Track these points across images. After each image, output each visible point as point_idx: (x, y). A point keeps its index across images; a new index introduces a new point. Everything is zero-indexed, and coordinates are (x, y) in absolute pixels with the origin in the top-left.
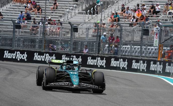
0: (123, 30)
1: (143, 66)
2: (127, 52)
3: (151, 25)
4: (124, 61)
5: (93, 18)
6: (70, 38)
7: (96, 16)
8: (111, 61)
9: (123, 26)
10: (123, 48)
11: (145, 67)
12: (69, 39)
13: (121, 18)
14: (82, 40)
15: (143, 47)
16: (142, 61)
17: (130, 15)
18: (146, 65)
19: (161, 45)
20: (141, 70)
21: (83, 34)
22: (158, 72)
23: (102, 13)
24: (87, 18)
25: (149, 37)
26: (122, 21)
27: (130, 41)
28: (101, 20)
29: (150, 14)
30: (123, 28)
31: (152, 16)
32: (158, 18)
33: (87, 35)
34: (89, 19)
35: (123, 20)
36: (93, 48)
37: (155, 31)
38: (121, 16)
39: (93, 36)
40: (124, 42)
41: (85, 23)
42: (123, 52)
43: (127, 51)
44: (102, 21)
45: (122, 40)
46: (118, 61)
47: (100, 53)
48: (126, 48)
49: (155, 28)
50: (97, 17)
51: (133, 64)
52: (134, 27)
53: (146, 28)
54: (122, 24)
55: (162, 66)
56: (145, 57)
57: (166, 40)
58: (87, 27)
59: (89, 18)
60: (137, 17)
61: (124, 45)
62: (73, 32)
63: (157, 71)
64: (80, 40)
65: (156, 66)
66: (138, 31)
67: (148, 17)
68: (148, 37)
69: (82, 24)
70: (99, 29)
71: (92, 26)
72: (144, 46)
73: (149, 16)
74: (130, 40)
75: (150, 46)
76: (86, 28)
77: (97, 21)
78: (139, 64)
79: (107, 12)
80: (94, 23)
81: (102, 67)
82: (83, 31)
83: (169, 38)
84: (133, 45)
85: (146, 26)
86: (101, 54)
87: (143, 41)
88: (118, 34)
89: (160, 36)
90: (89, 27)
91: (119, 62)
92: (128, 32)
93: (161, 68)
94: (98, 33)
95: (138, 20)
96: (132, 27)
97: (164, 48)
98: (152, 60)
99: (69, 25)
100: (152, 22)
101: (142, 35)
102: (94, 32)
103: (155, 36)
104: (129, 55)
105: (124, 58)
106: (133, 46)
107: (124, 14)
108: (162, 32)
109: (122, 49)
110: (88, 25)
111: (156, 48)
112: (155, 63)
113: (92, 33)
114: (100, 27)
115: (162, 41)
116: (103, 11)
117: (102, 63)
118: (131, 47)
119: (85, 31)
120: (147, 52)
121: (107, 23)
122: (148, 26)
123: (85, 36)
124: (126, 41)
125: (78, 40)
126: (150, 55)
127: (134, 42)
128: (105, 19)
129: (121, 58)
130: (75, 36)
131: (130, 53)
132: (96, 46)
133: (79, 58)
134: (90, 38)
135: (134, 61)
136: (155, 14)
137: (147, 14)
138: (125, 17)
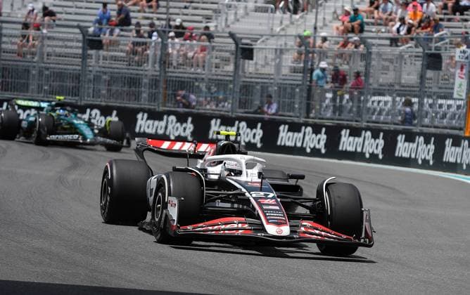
0: (373, 56)
1: (425, 151)
2: (384, 113)
3: (447, 43)
4: (375, 136)
5: (292, 23)
6: (231, 74)
7: (301, 17)
8: (340, 136)
9: (374, 45)
10: (373, 102)
11: (431, 153)
12: (231, 78)
13: (368, 24)
14: (265, 81)
15: (426, 100)
16: (422, 139)
17: (394, 15)
18: (432, 147)
20: (420, 162)
21: (267, 64)
22: (465, 167)
23: (317, 9)
24: (279, 22)
25: (441, 73)
26: (371, 32)
27: (392, 85)
28: (315, 28)
29: (445, 14)
30: (374, 49)
31: (449, 20)
32: (465, 23)
33: (278, 67)
34: (283, 26)
35: (374, 30)
36: (294, 103)
37: (457, 59)
38: (367, 18)
39: (294, 70)
40: (375, 86)
41: (273, 36)
42: (373, 114)
43: (384, 110)
44: (319, 30)
45: (371, 81)
46: (359, 136)
47: (312, 115)
48: (379, 102)
49: (458, 50)
50: (302, 20)
52: (401, 48)
53: (433, 51)
54: (369, 40)
56: (431, 127)
58: (279, 47)
59: (284, 22)
60: (411, 21)
61: (374, 94)
62: (242, 60)
63: (461, 165)
64: (259, 80)
65: (459, 150)
66: (413, 59)
67: (441, 23)
68: (439, 74)
69: (264, 38)
70: (310, 53)
71: (292, 43)
72: (429, 97)
74: (391, 81)
75: (445, 97)
76: (276, 50)
77: (305, 31)
78: (415, 145)
79: (329, 7)
80: (296, 37)
81: (315, 152)
82: (266, 57)
84: (399, 95)
85: (433, 45)
86: (313, 118)
87: (427, 85)
88: (360, 66)
90: (283, 47)
91: (361, 140)
92: (386, 60)
94: (306, 62)
95: (413, 29)
96: (397, 46)
98: (450, 136)
99: (230, 40)
100: (449, 35)
101: (424, 67)
102: (297, 60)
103: (459, 71)
104: (389, 121)
105: (375, 129)
106: (398, 99)
107: (376, 12)
109: (369, 104)
110: (282, 42)
111: (459, 103)
112: (457, 142)
114: (311, 45)
116: (321, 5)
117: (318, 141)
118: (394, 101)
119: (274, 56)
120: (437, 113)
121: (332, 37)
122: (439, 44)
123: (272, 71)
124: (381, 85)
125: (253, 80)
126: (445, 121)
127: (403, 87)
128: (325, 25)
129: (367, 129)
130: (246, 71)
131: (390, 117)
132: (301, 96)
133: (256, 127)
134: (286, 75)
135: (401, 138)
136: (457, 14)
137: (437, 13)
138: (379, 21)
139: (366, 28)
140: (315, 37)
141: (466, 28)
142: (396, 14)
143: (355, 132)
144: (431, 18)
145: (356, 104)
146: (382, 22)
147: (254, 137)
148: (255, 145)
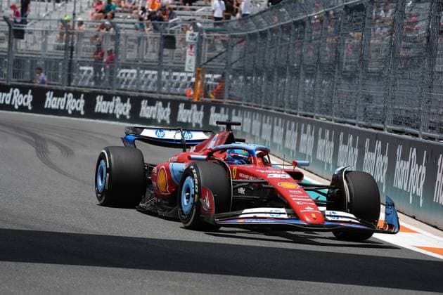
0: (121, 37)
1: (163, 113)
2: (131, 83)
3: (179, 28)
4: (124, 101)
5: (55, 10)
6: (6, 50)
7: (63, 5)
8: (96, 100)
9: (121, 28)
10: (122, 74)
11: (168, 115)
12: (5, 54)
14: (34, 56)
15: (163, 73)
16: (160, 104)
17: (136, 5)
18: (168, 109)
19: (201, 69)
20: (159, 122)
21: (35, 42)
22: (194, 125)
24: (44, 9)
25: (176, 51)
26: (119, 18)
27: (136, 61)
28: (74, 14)
29: (177, 4)
30: (122, 32)
31: (181, 9)
32: (193, 12)
33: (45, 45)
34: (48, 12)
35: (121, 16)
36: (58, 74)
37: (187, 40)
39: (58, 48)
40: (123, 61)
41: (40, 20)
42: (122, 83)
43: (130, 80)
44: (76, 15)
45: (120, 57)
46: (111, 100)
47: (72, 84)
48: (127, 74)
49: (188, 33)
50: (64, 8)
51: (143, 108)
53: (168, 34)
54: (118, 25)
55: (202, 113)
56: (167, 94)
57: (210, 60)
58: (45, 29)
59: (48, 9)
60: (150, 10)
61: (123, 68)
62: (14, 39)
63: (191, 124)
64: (29, 56)
65: (189, 112)
67: (175, 11)
68: (173, 52)
69: (32, 22)
70: (70, 34)
71: (55, 26)
72: (166, 70)
73: (175, 9)
74: (135, 57)
75: (179, 71)
76: (42, 31)
77: (66, 16)
80: (58, 21)
81: (76, 114)
82: (34, 37)
83: (217, 54)
84: (142, 69)
85: (168, 29)
86: (73, 86)
87: (164, 61)
88: (111, 45)
89: (198, 50)
90: (48, 29)
91: (112, 104)
92: (131, 40)
93: (201, 118)
94: (67, 41)
97: (207, 76)
99: (5, 23)
100: (181, 21)
101: (162, 47)
103: (188, 50)
104: (134, 89)
106: (141, 72)
108: (202, 43)
109: (119, 75)
110: (47, 25)
111: (189, 75)
112: (188, 106)
113: (56, 41)
114: (71, 28)
115: (202, 62)
118: (138, 73)
119: (41, 36)
120: (172, 83)
121: (88, 21)
122: (173, 28)
123: (40, 48)
124: (127, 61)
125: (25, 55)
126: (178, 89)
127: (145, 62)
128: (82, 12)
129: (117, 95)
130: (18, 48)
131: (135, 86)
132: (64, 69)
133: (27, 93)
134: (51, 52)
135: (144, 103)
136: (187, 4)
137: (172, 4)
138: (125, 9)
139: (116, 15)
140: (74, 22)
141: (194, 15)
142: (138, 3)
143: (108, 98)
144: (167, 8)
145: (108, 75)
146: (128, 10)
147: (26, 101)
148: (27, 107)
